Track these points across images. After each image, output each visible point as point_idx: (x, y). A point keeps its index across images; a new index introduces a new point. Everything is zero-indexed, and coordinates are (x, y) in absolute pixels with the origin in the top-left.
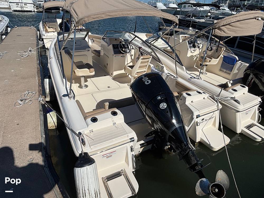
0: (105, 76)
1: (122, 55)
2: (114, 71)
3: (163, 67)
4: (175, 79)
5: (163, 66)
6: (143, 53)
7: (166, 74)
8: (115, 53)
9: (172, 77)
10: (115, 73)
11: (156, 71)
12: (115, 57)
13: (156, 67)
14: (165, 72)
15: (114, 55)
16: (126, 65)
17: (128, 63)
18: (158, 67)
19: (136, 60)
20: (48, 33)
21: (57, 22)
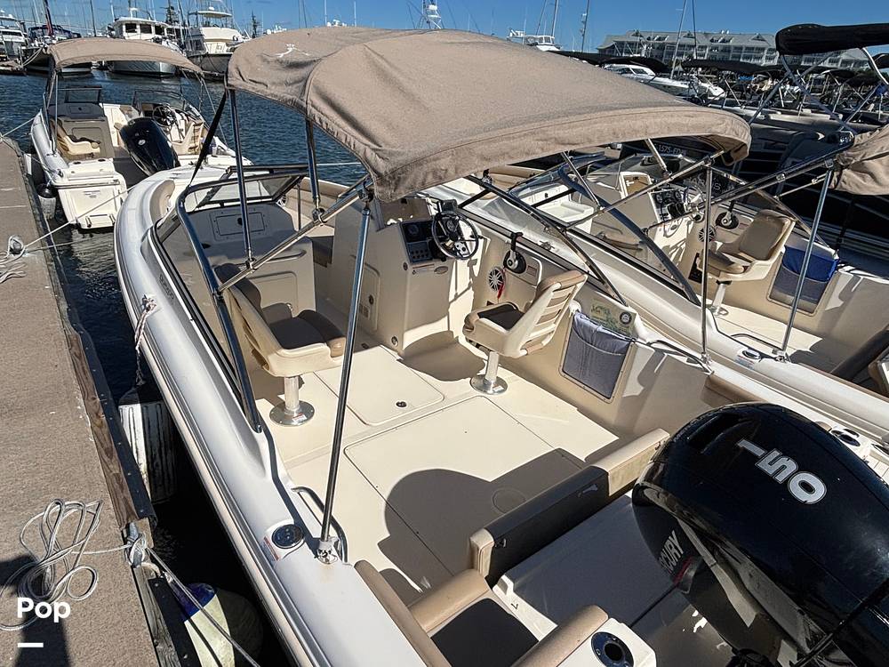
0: (366, 347)
1: (439, 264)
2: (409, 329)
3: (631, 317)
4: (698, 365)
5: (629, 309)
6: (524, 255)
7: (649, 344)
8: (413, 261)
9: (684, 360)
10: (411, 337)
11: (600, 329)
12: (414, 273)
13: (591, 314)
14: (640, 335)
15: (410, 268)
16: (450, 299)
17: (459, 292)
18: (602, 312)
19: (490, 281)
20: (76, 163)
21: (104, 118)
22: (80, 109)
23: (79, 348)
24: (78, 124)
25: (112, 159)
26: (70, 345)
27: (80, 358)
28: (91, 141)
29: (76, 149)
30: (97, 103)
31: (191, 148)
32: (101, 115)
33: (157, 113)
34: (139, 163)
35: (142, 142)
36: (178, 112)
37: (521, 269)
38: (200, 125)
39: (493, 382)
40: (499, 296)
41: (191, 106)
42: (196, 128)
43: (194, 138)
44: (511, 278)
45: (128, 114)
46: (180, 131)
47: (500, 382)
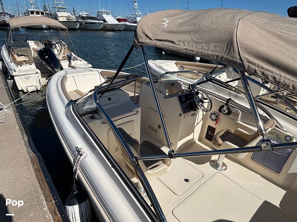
1: (193, 112)
2: (179, 141)
3: (291, 138)
8: (184, 112)
15: (183, 116)
16: (195, 126)
17: (198, 122)
18: (274, 135)
19: (211, 117)
20: (20, 66)
21: (29, 47)
22: (20, 43)
23: (38, 166)
24: (19, 49)
25: (34, 63)
26: (33, 163)
27: (39, 171)
28: (25, 56)
29: (19, 59)
30: (26, 41)
31: (63, 57)
32: (28, 46)
33: (49, 44)
34: (45, 65)
35: (47, 57)
36: (57, 43)
37: (229, 113)
38: (66, 48)
39: (221, 165)
40: (216, 124)
41: (61, 41)
42: (65, 49)
43: (64, 53)
44: (222, 116)
45: (37, 45)
46: (58, 50)
47: (224, 164)
